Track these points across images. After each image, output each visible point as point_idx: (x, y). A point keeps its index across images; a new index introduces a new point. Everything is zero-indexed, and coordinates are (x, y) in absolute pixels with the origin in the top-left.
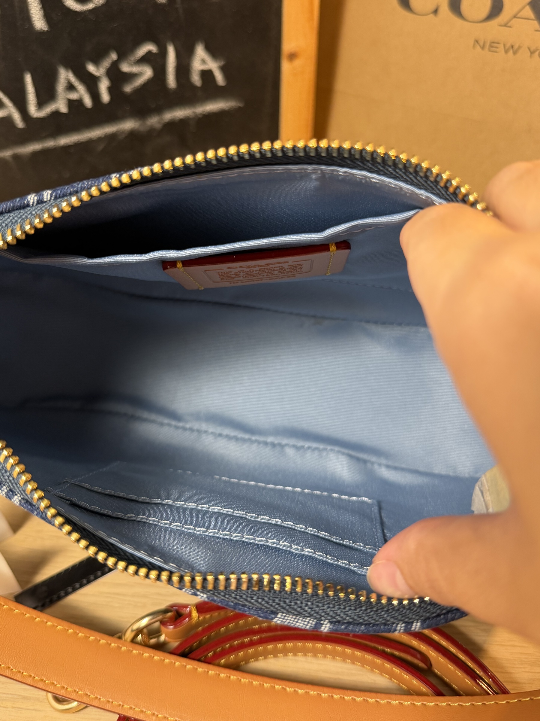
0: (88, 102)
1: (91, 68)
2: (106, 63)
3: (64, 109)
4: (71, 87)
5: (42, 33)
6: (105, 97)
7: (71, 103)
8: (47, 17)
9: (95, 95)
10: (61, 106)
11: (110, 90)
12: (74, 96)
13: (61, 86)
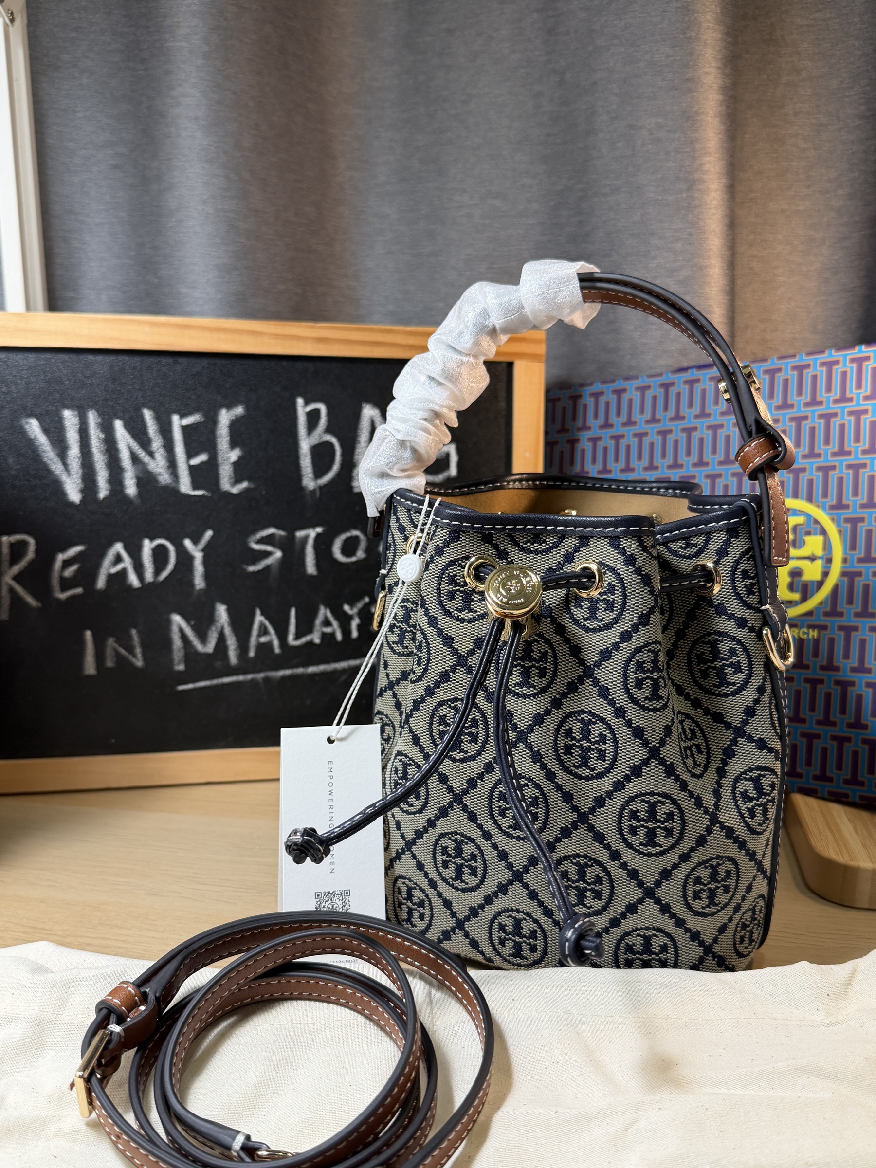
0: (339, 636)
1: (346, 608)
2: (360, 605)
3: (317, 641)
4: (327, 623)
5: (312, 576)
6: (355, 634)
7: (324, 635)
8: (318, 565)
9: (346, 632)
10: (315, 638)
11: (359, 627)
12: (328, 630)
13: (319, 621)
